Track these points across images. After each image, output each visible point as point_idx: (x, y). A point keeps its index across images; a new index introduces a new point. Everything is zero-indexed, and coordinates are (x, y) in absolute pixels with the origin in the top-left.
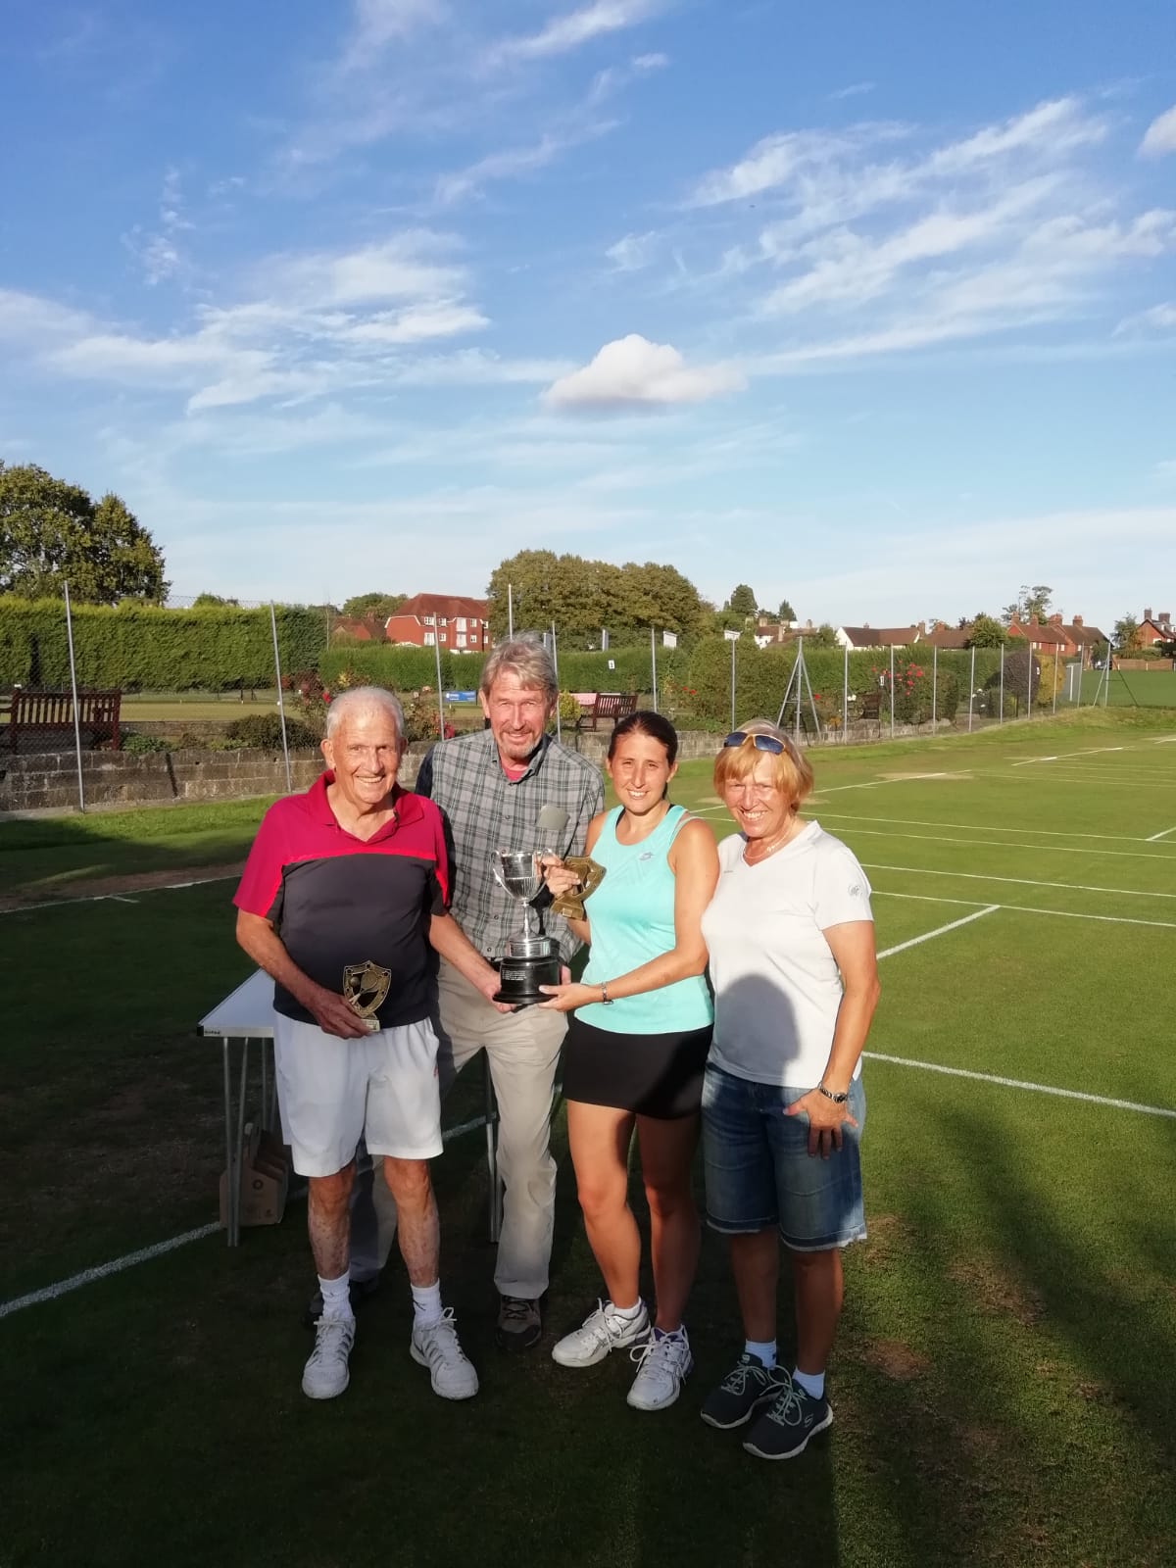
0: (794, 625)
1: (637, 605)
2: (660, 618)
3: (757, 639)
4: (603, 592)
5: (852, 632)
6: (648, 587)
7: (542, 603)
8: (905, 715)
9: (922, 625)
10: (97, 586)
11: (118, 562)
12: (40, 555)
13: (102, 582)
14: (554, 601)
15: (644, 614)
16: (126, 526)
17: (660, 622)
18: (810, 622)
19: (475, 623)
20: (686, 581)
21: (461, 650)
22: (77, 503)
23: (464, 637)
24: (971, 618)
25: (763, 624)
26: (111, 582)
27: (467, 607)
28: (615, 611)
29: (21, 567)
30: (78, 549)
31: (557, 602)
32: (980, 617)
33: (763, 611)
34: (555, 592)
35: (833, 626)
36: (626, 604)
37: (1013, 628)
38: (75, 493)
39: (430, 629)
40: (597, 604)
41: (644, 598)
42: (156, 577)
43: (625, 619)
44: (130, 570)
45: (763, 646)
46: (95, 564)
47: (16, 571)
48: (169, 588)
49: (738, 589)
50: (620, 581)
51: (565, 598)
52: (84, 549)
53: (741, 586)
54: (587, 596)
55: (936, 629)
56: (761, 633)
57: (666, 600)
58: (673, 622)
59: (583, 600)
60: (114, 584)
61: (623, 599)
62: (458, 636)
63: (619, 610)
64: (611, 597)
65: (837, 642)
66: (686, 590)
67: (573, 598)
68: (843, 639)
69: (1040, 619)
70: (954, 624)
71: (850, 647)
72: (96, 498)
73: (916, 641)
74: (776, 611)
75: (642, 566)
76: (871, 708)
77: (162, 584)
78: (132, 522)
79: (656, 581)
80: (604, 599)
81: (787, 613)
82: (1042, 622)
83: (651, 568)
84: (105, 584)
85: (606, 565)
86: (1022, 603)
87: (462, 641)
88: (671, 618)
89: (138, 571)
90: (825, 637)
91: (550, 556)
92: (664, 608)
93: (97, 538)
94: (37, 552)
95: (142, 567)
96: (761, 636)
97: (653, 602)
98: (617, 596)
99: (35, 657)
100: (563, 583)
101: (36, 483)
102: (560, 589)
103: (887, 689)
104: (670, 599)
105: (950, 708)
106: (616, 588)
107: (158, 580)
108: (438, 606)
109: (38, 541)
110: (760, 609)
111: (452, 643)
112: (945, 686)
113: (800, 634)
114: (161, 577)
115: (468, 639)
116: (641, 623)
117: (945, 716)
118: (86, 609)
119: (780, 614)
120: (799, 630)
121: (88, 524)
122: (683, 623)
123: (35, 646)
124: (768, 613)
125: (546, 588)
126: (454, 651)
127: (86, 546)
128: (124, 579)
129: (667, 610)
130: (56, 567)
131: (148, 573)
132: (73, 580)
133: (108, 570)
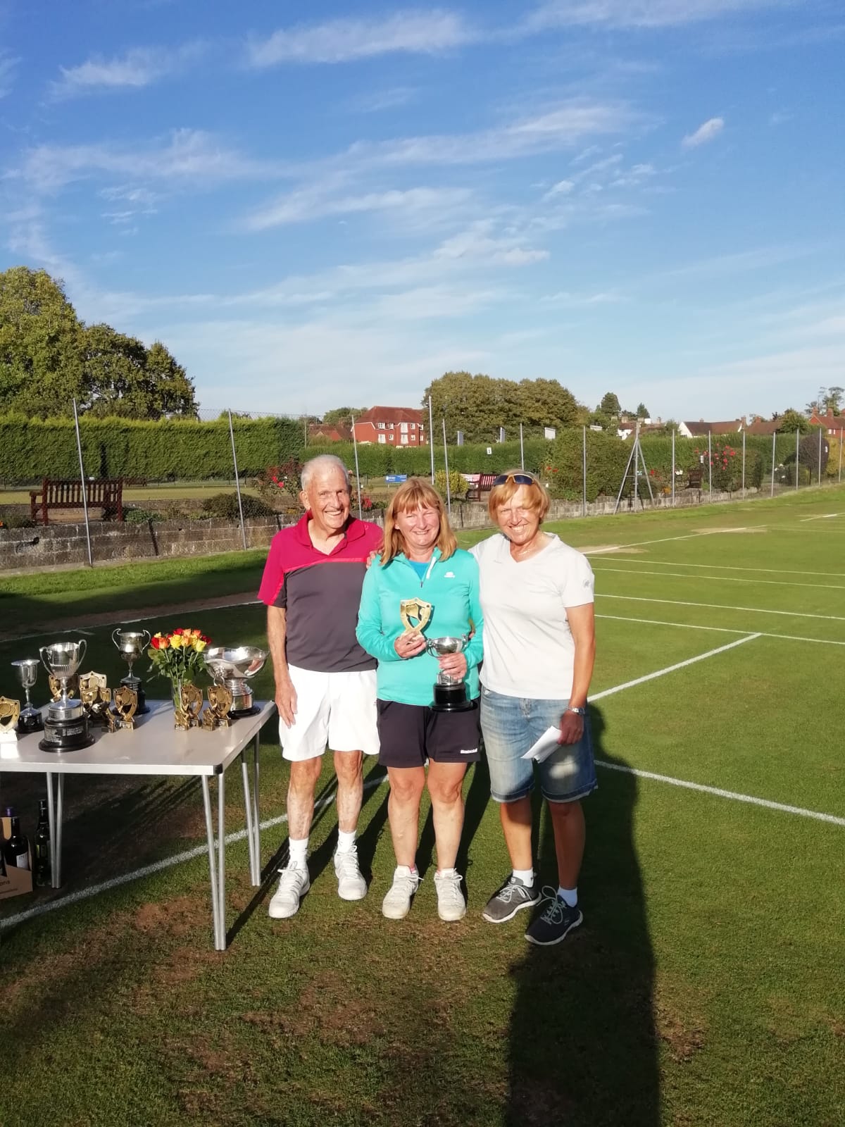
0: (647, 421)
1: (531, 409)
2: (547, 418)
3: (620, 432)
4: (506, 401)
5: (691, 426)
6: (539, 396)
7: (462, 410)
8: (722, 484)
9: (744, 418)
10: (148, 407)
11: (162, 390)
12: (110, 387)
13: (152, 405)
14: (470, 409)
15: (535, 416)
16: (168, 366)
17: (548, 422)
18: (660, 419)
19: (414, 426)
20: (566, 391)
21: (404, 446)
22: (135, 351)
23: (406, 436)
24: (781, 412)
25: (625, 421)
26: (158, 405)
27: (408, 415)
28: (515, 415)
29: (98, 396)
30: (135, 382)
31: (472, 409)
32: (788, 412)
33: (625, 411)
34: (471, 401)
35: (676, 421)
36: (522, 409)
37: (813, 419)
38: (132, 343)
39: (382, 431)
40: (501, 409)
41: (537, 405)
42: (188, 399)
44: (171, 395)
45: (624, 438)
46: (147, 392)
47: (94, 399)
48: (198, 407)
49: (606, 396)
50: (518, 393)
51: (478, 406)
52: (138, 382)
54: (494, 404)
55: (755, 422)
56: (623, 428)
57: (551, 405)
58: (558, 421)
59: (490, 407)
61: (520, 406)
62: (402, 436)
63: (518, 413)
64: (511, 404)
65: (680, 432)
66: (567, 397)
67: (484, 405)
68: (685, 431)
69: (834, 412)
70: (769, 417)
71: (690, 435)
72: (148, 346)
74: (634, 411)
75: (534, 381)
76: (694, 480)
77: (194, 404)
78: (173, 363)
79: (545, 391)
80: (507, 406)
81: (643, 412)
82: (836, 414)
83: (541, 382)
84: (155, 406)
85: (507, 381)
86: (820, 400)
87: (405, 440)
88: (555, 418)
89: (176, 396)
90: (670, 428)
91: (467, 376)
92: (550, 411)
93: (148, 374)
94: (108, 386)
95: (179, 393)
96: (623, 430)
97: (542, 407)
98: (516, 404)
99: (104, 458)
100: (477, 395)
101: (106, 337)
102: (474, 399)
103: (707, 466)
104: (555, 405)
105: (757, 479)
106: (516, 397)
107: (190, 401)
108: (388, 415)
109: (109, 378)
110: (623, 410)
111: (397, 441)
112: (753, 463)
113: (652, 428)
114: (192, 399)
115: (409, 438)
116: (534, 422)
117: (753, 485)
118: (137, 423)
119: (638, 413)
120: (652, 425)
121: (143, 365)
122: (564, 421)
123: (103, 449)
124: (629, 413)
125: (464, 399)
126: (398, 447)
127: (140, 380)
128: (167, 402)
129: (552, 413)
130: (121, 395)
131: (183, 397)
132: (132, 404)
133: (156, 396)
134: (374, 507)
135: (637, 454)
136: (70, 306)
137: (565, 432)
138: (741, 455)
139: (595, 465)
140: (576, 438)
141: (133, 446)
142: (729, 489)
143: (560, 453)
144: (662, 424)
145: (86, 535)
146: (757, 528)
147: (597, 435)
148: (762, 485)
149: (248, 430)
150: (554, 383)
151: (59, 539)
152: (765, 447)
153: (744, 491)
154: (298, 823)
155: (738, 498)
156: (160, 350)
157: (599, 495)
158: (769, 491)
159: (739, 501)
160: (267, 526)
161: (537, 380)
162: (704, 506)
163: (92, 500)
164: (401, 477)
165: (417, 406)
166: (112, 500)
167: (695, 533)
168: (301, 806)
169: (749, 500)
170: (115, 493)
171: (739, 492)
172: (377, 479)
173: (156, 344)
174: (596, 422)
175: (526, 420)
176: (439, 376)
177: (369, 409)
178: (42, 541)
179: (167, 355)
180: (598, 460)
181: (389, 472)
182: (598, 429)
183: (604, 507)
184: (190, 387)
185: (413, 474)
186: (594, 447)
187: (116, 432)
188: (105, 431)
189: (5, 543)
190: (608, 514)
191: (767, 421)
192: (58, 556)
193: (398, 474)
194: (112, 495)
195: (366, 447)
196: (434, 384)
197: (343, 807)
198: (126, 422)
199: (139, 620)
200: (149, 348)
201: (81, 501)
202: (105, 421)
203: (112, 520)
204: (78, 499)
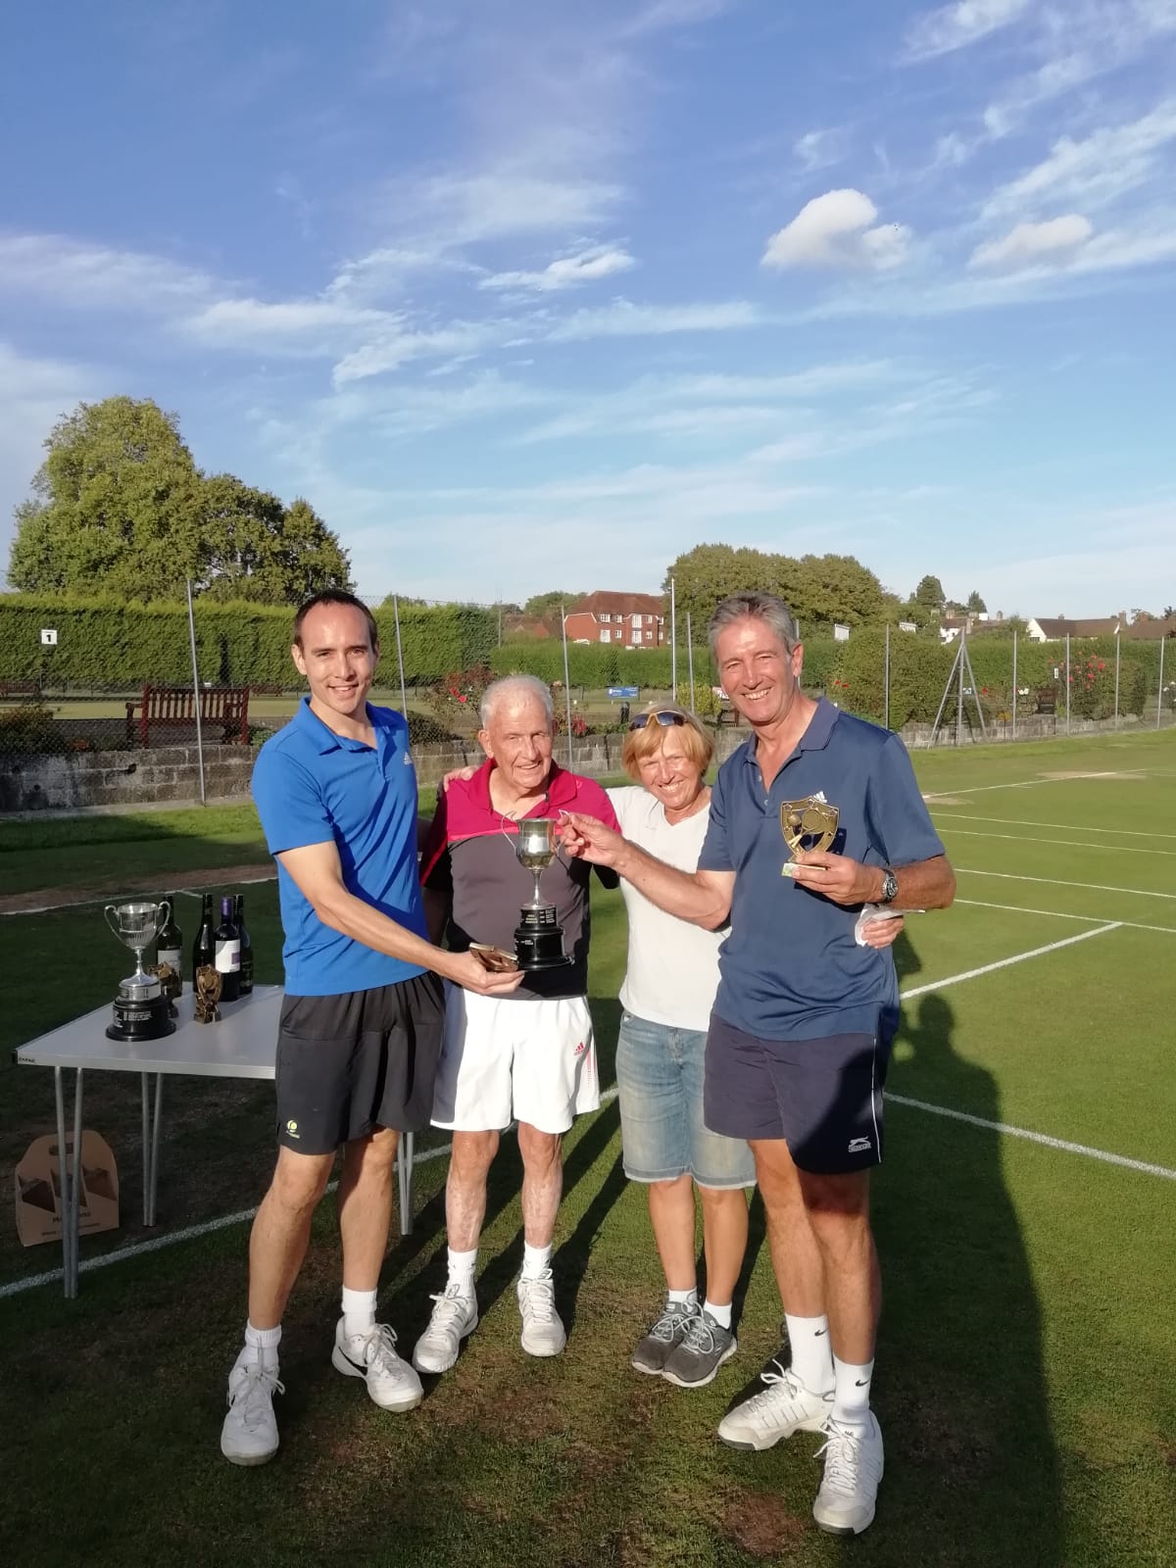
0: (983, 617)
1: (817, 598)
2: (838, 611)
3: (943, 632)
4: (781, 585)
5: (1044, 624)
6: (827, 580)
7: (718, 598)
8: (1085, 709)
9: (1123, 615)
10: (286, 589)
11: (306, 565)
12: (236, 561)
13: (291, 585)
15: (822, 608)
16: (313, 531)
17: (839, 615)
18: (1000, 613)
19: (650, 619)
20: (868, 572)
21: (637, 646)
22: (270, 511)
23: (640, 633)
25: (950, 616)
27: (643, 604)
28: (793, 605)
29: (219, 572)
30: (268, 554)
34: (732, 586)
35: (1022, 617)
36: (803, 597)
38: (266, 500)
39: (605, 626)
41: (824, 591)
42: (341, 578)
43: (803, 613)
44: (317, 572)
45: (949, 639)
46: (285, 567)
47: (215, 576)
48: (354, 589)
49: (924, 581)
50: (799, 574)
52: (273, 554)
53: (928, 577)
55: (1139, 620)
56: (948, 625)
57: (845, 592)
58: (855, 615)
60: (303, 586)
61: (801, 593)
62: (634, 632)
63: (797, 604)
64: (788, 591)
65: (1029, 634)
66: (867, 580)
68: (1036, 631)
71: (1043, 638)
72: (287, 505)
73: (1116, 632)
74: (965, 602)
75: (822, 557)
76: (1045, 702)
77: (348, 585)
78: (319, 526)
79: (836, 574)
81: (977, 604)
83: (831, 560)
84: (295, 587)
85: (784, 558)
87: (637, 638)
88: (850, 611)
89: (325, 573)
90: (1017, 626)
91: (726, 550)
92: (844, 600)
93: (286, 543)
94: (233, 557)
95: (328, 570)
96: (947, 629)
97: (832, 595)
98: (796, 590)
99: (224, 657)
100: (739, 577)
101: (231, 492)
102: (736, 583)
103: (1064, 682)
104: (851, 592)
105: (1136, 702)
106: (795, 582)
107: (344, 581)
108: (614, 603)
109: (233, 547)
110: (947, 600)
111: (627, 639)
112: (1131, 679)
113: (989, 626)
114: (346, 578)
115: (644, 635)
116: (820, 617)
117: (1131, 711)
118: (272, 610)
119: (970, 604)
120: (988, 622)
121: (279, 529)
122: (863, 615)
123: (225, 645)
124: (956, 605)
125: (722, 583)
126: (629, 648)
127: (276, 551)
128: (312, 582)
129: (846, 604)
130: (250, 572)
131: (334, 576)
132: (263, 583)
133: (297, 573)
134: (590, 731)
135: (962, 664)
136: (185, 450)
137: (860, 631)
138: (1114, 666)
139: (902, 679)
140: (876, 640)
141: (264, 642)
142: (1094, 715)
143: (853, 662)
144: (1002, 621)
145: (198, 762)
146: (1133, 773)
147: (907, 637)
148: (1144, 711)
149: (421, 621)
150: (850, 561)
151: (163, 767)
152: (1149, 657)
153: (1118, 719)
154: (461, 1226)
155: (1108, 729)
156: (303, 509)
157: (907, 721)
158: (1154, 720)
159: (1108, 734)
160: (441, 755)
161: (825, 556)
162: (1058, 739)
163: (207, 715)
164: (630, 689)
165: (657, 592)
166: (234, 715)
167: (1041, 778)
168: (467, 1201)
169: (1124, 733)
170: (239, 705)
171: (1108, 720)
172: (596, 692)
173: (297, 502)
174: (909, 617)
175: (808, 614)
176: (688, 550)
177: (589, 594)
178: (140, 769)
179: (312, 517)
180: (906, 671)
181: (614, 682)
182: (909, 627)
183: (914, 739)
184: (344, 562)
185: (647, 686)
186: (902, 653)
187: (242, 622)
188: (227, 619)
189: (92, 770)
190: (920, 748)
191: (1156, 619)
192: (160, 790)
193: (626, 686)
194: (235, 709)
195: (583, 646)
196: (682, 560)
197: (532, 1207)
198: (257, 608)
199: (265, 880)
200: (290, 508)
201: (193, 716)
202: (228, 608)
203: (234, 744)
204: (190, 714)
